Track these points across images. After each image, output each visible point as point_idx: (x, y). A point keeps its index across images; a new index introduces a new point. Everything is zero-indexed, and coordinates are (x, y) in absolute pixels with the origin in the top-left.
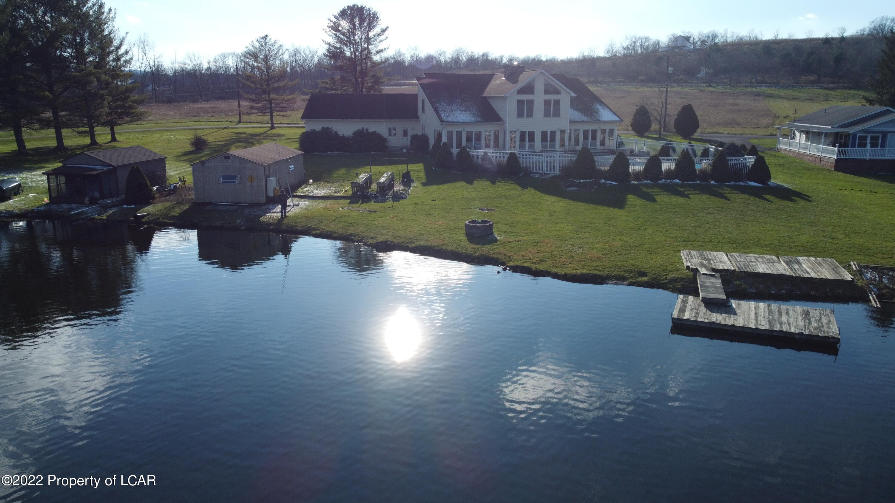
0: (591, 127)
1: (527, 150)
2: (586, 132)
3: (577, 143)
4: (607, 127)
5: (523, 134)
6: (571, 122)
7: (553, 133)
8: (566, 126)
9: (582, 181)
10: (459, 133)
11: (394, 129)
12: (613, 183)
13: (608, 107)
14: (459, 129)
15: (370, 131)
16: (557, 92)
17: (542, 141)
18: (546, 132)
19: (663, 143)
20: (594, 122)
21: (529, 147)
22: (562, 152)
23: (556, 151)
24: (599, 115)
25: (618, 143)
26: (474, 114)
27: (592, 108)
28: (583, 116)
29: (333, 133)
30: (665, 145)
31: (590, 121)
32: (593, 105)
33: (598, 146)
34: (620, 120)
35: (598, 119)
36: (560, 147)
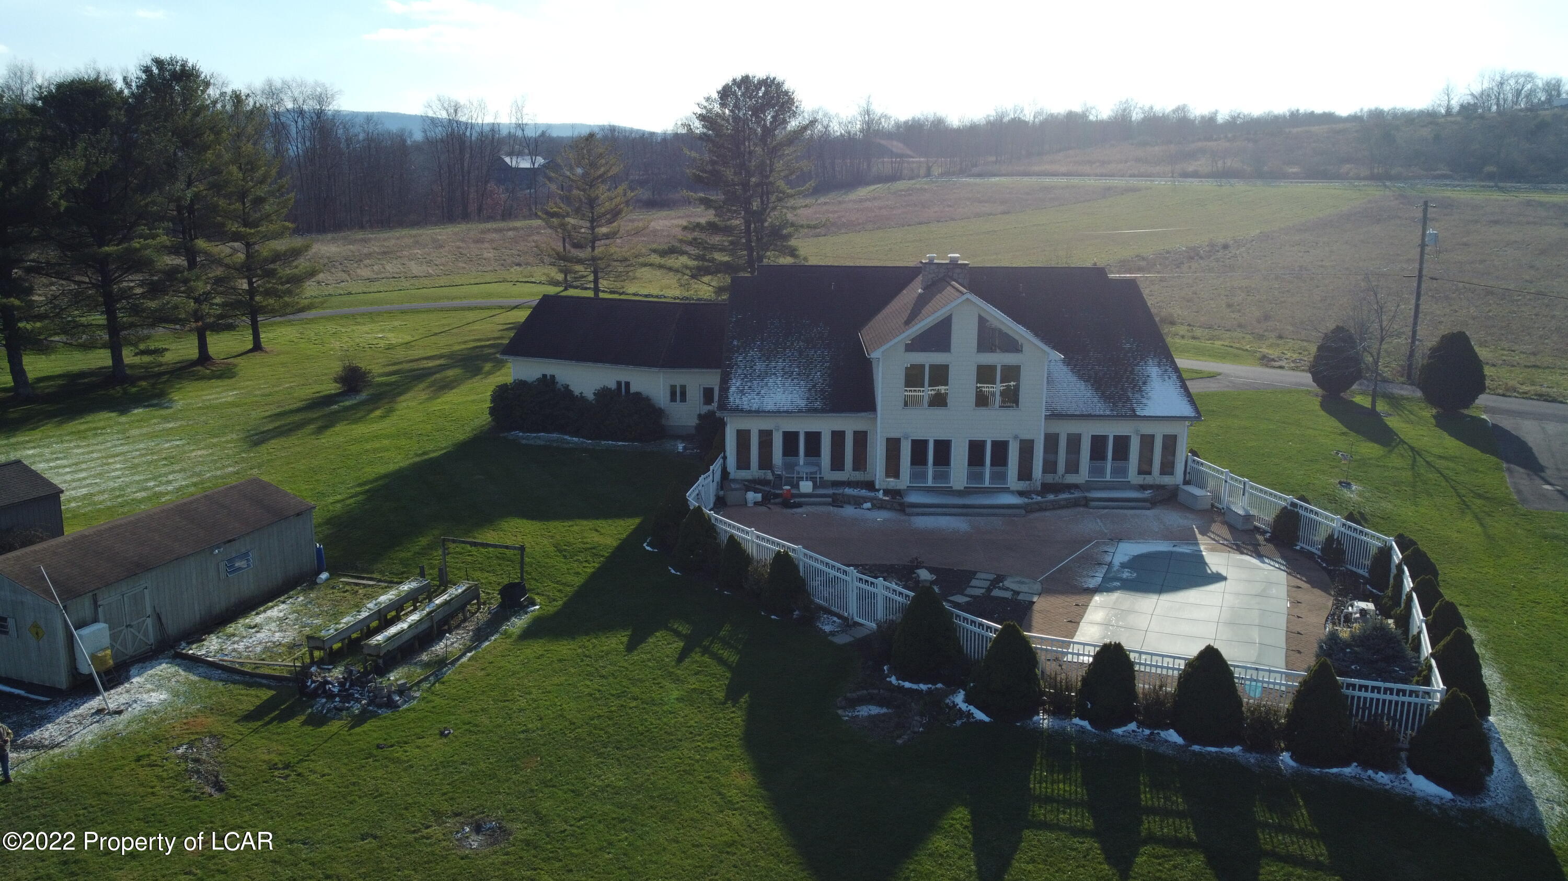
0: (1112, 430)
1: (930, 483)
2: (1098, 443)
3: (1073, 467)
4: (1159, 431)
5: (919, 447)
6: (1054, 416)
7: (1000, 448)
8: (1037, 433)
9: (907, 685)
10: (766, 437)
11: (683, 388)
12: (980, 715)
13: (1176, 370)
14: (766, 424)
15: (633, 389)
16: (1013, 346)
17: (971, 463)
18: (982, 444)
19: (1285, 500)
20: (1122, 416)
21: (934, 478)
22: (1021, 494)
23: (1007, 490)
24: (1143, 397)
25: (1188, 471)
26: (814, 386)
27: (1132, 372)
28: (1096, 400)
29: (559, 389)
30: (1289, 507)
31: (1108, 416)
32: (1137, 365)
33: (1133, 476)
34: (1193, 414)
35: (1134, 411)
36: (1020, 479)
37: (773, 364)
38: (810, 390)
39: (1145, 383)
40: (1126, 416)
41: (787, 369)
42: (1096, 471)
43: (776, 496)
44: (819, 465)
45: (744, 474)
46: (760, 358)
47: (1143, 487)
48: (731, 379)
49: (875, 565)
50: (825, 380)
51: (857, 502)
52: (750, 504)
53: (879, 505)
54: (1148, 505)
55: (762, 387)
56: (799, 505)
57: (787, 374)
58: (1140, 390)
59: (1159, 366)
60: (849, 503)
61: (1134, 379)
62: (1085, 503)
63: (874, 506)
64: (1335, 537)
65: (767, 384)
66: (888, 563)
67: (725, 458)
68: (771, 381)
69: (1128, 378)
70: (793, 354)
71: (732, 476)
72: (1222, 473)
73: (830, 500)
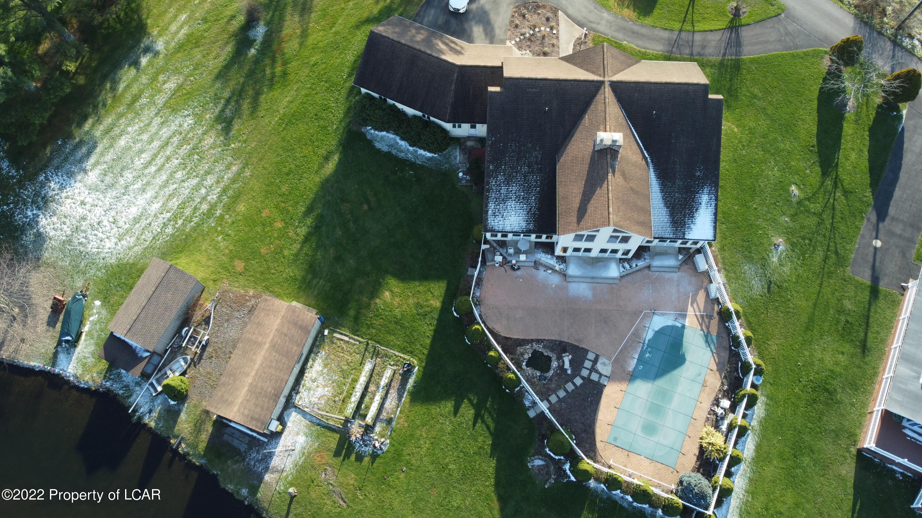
1: (581, 254)
5: (577, 249)
9: (552, 454)
12: (572, 478)
13: (717, 200)
21: (583, 252)
22: (621, 261)
23: (615, 259)
26: (530, 209)
28: (668, 225)
30: (730, 310)
31: (671, 238)
32: (698, 193)
34: (712, 238)
35: (684, 234)
36: (622, 255)
37: (511, 188)
38: (528, 213)
39: (697, 210)
40: (679, 239)
41: (517, 194)
46: (504, 182)
47: (680, 251)
48: (489, 202)
49: (548, 340)
51: (545, 267)
53: (554, 271)
54: (677, 270)
55: (505, 210)
57: (517, 198)
58: (693, 217)
59: (709, 194)
61: (692, 206)
62: (649, 267)
65: (507, 207)
66: (554, 338)
68: (509, 204)
69: (690, 204)
73: (533, 264)
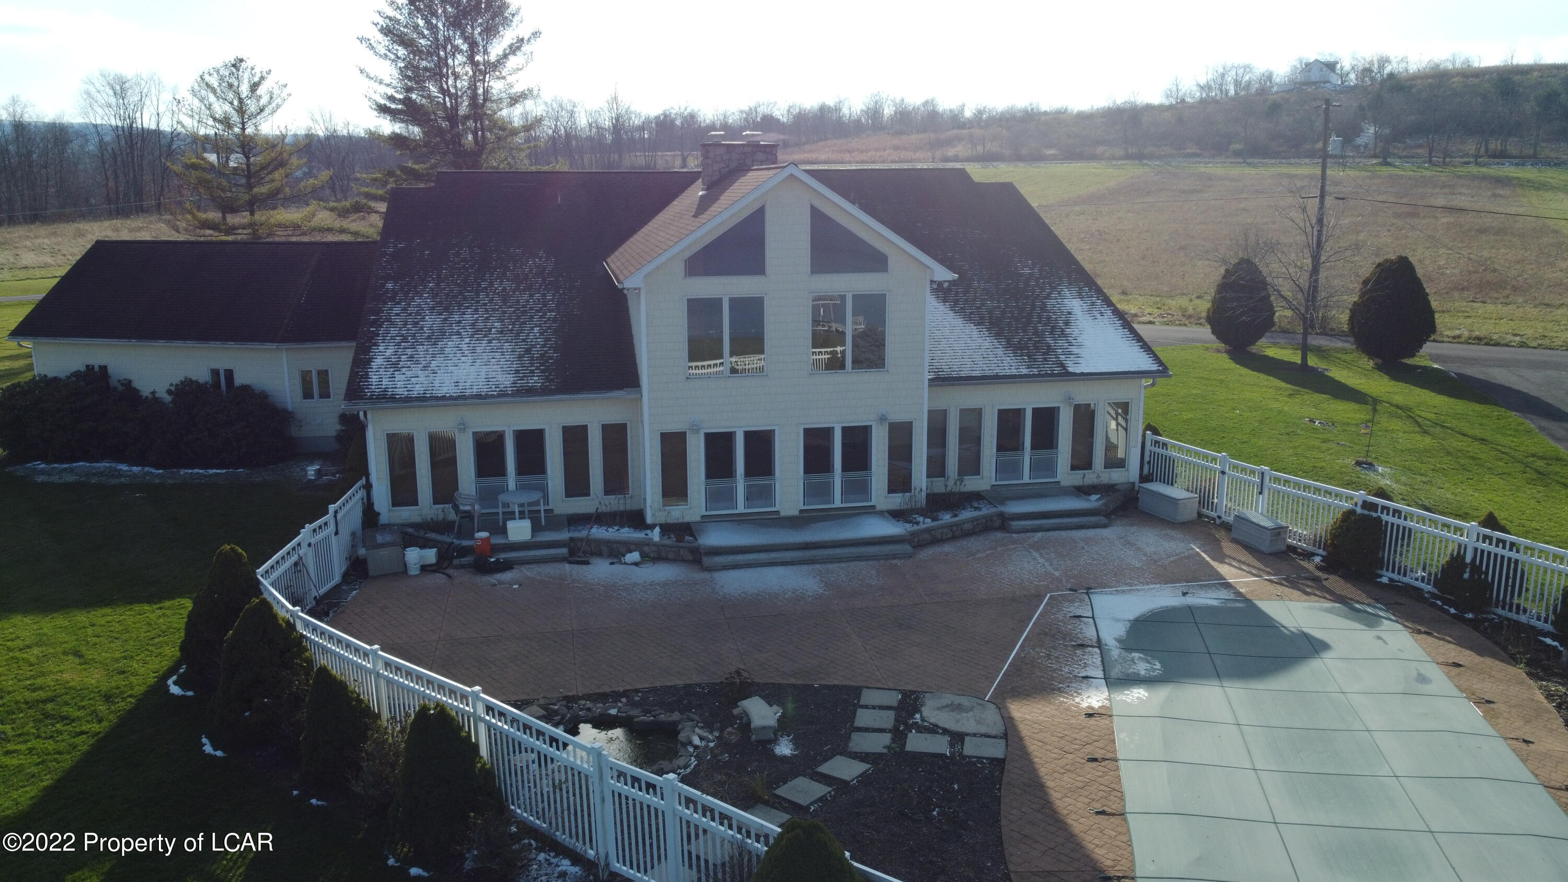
0: (1029, 399)
1: (741, 508)
2: (1009, 421)
3: (971, 465)
4: (1101, 397)
5: (719, 446)
6: (941, 381)
7: (857, 438)
10: (441, 441)
11: (323, 375)
13: (1108, 302)
14: (441, 422)
15: (239, 380)
17: (807, 469)
18: (825, 433)
19: (1349, 498)
20: (1046, 375)
21: (748, 498)
22: (897, 515)
23: (870, 511)
24: (1070, 344)
25: (1147, 458)
26: (528, 351)
27: (1043, 308)
28: (1000, 352)
29: (115, 389)
30: (1359, 510)
31: (1025, 376)
32: (1048, 296)
33: (1064, 474)
34: (1154, 367)
35: (1063, 366)
36: (891, 490)
37: (457, 317)
38: (520, 357)
39: (1067, 323)
40: (1053, 375)
41: (480, 325)
42: (1006, 468)
43: (464, 551)
44: (543, 489)
45: (407, 514)
46: (433, 308)
47: (1082, 491)
48: (376, 345)
49: (653, 690)
50: (547, 340)
51: (615, 551)
52: (414, 570)
53: (652, 555)
54: (1102, 519)
55: (434, 356)
56: (507, 566)
57: (479, 332)
58: (1063, 334)
59: (1082, 298)
60: (600, 554)
61: (1049, 318)
62: (1003, 523)
63: (643, 555)
64: (1468, 559)
65: (442, 349)
66: (679, 682)
67: (368, 487)
68: (450, 345)
69: (1040, 317)
70: (491, 301)
71: (384, 519)
72: (1214, 459)
73: (564, 551)
